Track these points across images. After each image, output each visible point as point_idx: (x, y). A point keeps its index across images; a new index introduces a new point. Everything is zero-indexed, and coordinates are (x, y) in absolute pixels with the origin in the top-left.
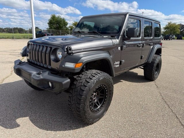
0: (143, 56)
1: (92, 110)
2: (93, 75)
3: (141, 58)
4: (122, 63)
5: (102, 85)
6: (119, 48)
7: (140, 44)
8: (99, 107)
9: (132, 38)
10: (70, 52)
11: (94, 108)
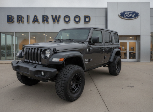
0: (106, 57)
1: (72, 91)
2: (70, 67)
3: (105, 58)
4: (90, 61)
5: (77, 74)
6: (87, 50)
7: (102, 48)
8: (76, 90)
9: (96, 44)
10: (55, 51)
11: (72, 90)
